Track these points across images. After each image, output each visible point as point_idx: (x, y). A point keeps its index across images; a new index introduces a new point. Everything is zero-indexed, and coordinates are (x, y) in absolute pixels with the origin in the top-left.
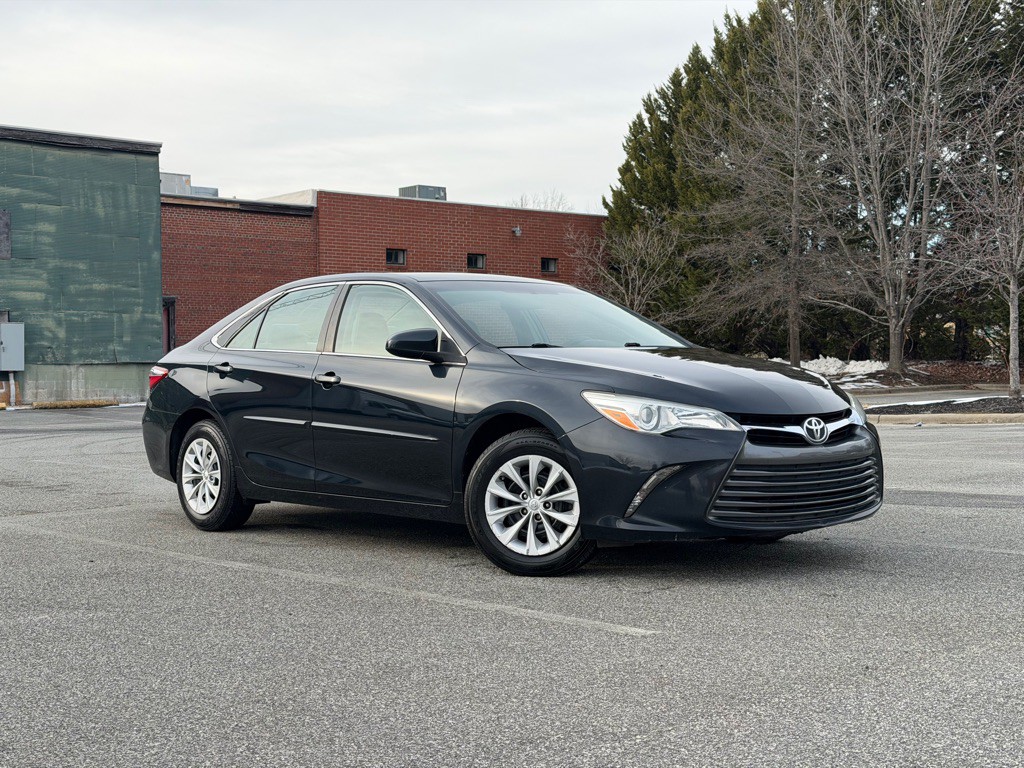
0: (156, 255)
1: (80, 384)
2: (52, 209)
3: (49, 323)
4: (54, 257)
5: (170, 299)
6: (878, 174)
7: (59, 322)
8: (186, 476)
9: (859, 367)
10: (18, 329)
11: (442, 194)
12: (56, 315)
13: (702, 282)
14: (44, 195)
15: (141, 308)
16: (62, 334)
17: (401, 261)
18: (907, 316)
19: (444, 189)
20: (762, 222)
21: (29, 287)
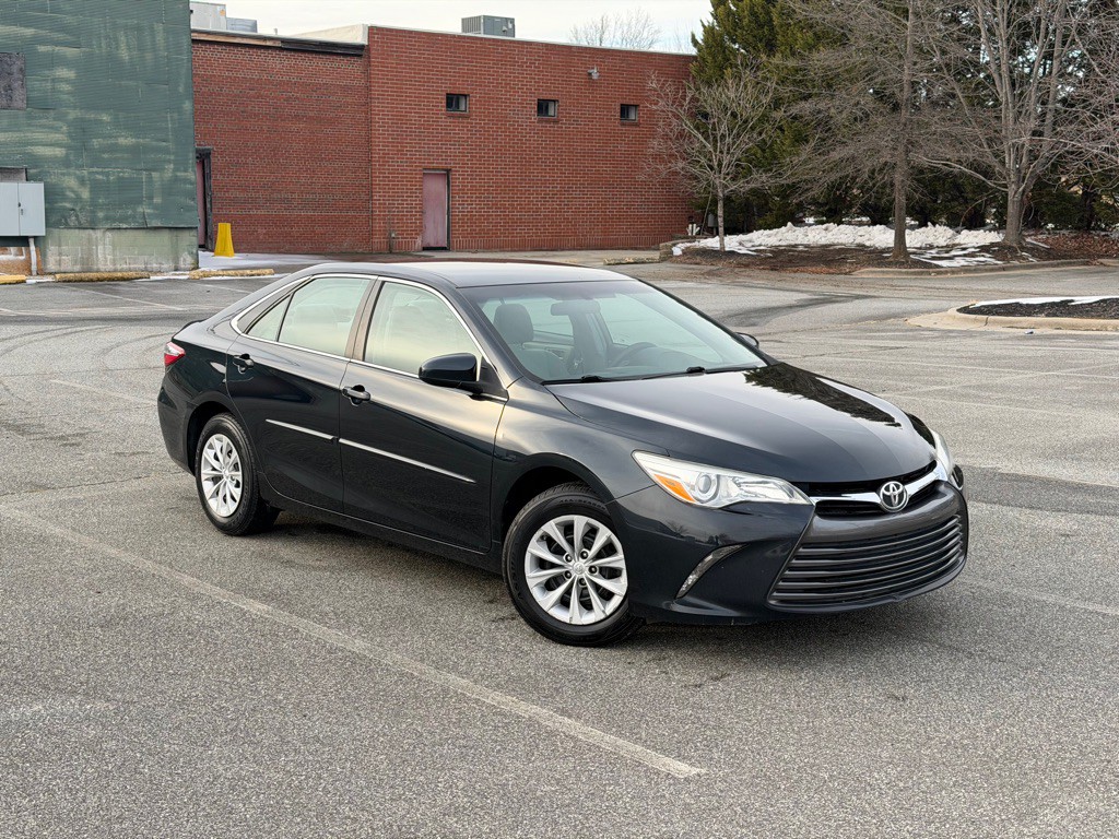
0: (188, 106)
1: (107, 251)
2: (70, 52)
3: (71, 182)
4: (75, 107)
5: (203, 150)
6: (1005, 15)
7: (82, 181)
8: (206, 472)
9: (973, 238)
10: (37, 189)
11: (510, 26)
12: (77, 172)
13: (800, 139)
14: (61, 36)
15: (172, 166)
16: (86, 194)
17: (462, 107)
18: (1029, 183)
19: (512, 21)
20: (869, 74)
21: (48, 142)
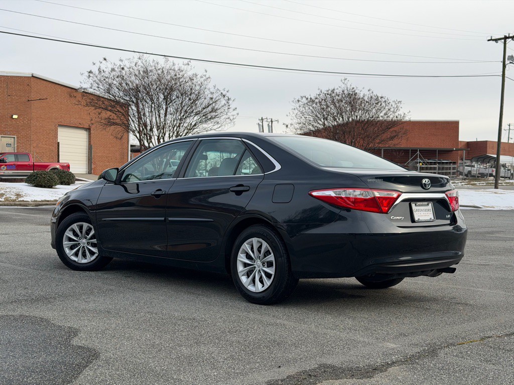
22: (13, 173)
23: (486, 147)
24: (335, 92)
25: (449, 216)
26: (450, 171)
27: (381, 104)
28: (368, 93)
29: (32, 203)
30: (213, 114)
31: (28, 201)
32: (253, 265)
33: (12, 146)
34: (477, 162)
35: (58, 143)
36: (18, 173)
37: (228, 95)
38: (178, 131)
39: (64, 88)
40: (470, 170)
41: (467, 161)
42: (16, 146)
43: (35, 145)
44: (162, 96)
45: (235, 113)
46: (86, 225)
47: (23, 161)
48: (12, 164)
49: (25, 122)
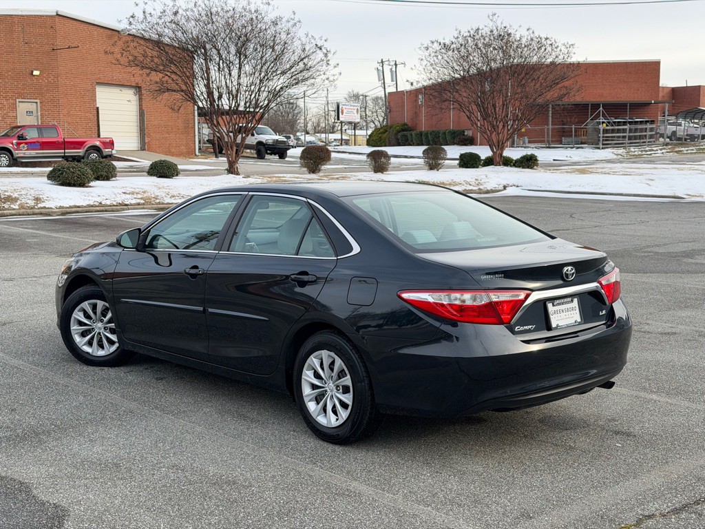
22: (37, 153)
23: (699, 95)
24: (480, 32)
25: (604, 312)
26: (645, 134)
27: (546, 49)
28: (527, 33)
29: (57, 210)
30: (306, 74)
31: (51, 208)
32: (323, 387)
33: (35, 114)
34: (685, 118)
35: (98, 108)
36: (43, 153)
37: (326, 45)
38: (258, 99)
39: (102, 30)
40: (675, 129)
41: (670, 118)
42: (39, 114)
43: (65, 112)
44: (233, 50)
45: (336, 71)
46: (101, 304)
47: (50, 137)
48: (35, 141)
49: (50, 80)
